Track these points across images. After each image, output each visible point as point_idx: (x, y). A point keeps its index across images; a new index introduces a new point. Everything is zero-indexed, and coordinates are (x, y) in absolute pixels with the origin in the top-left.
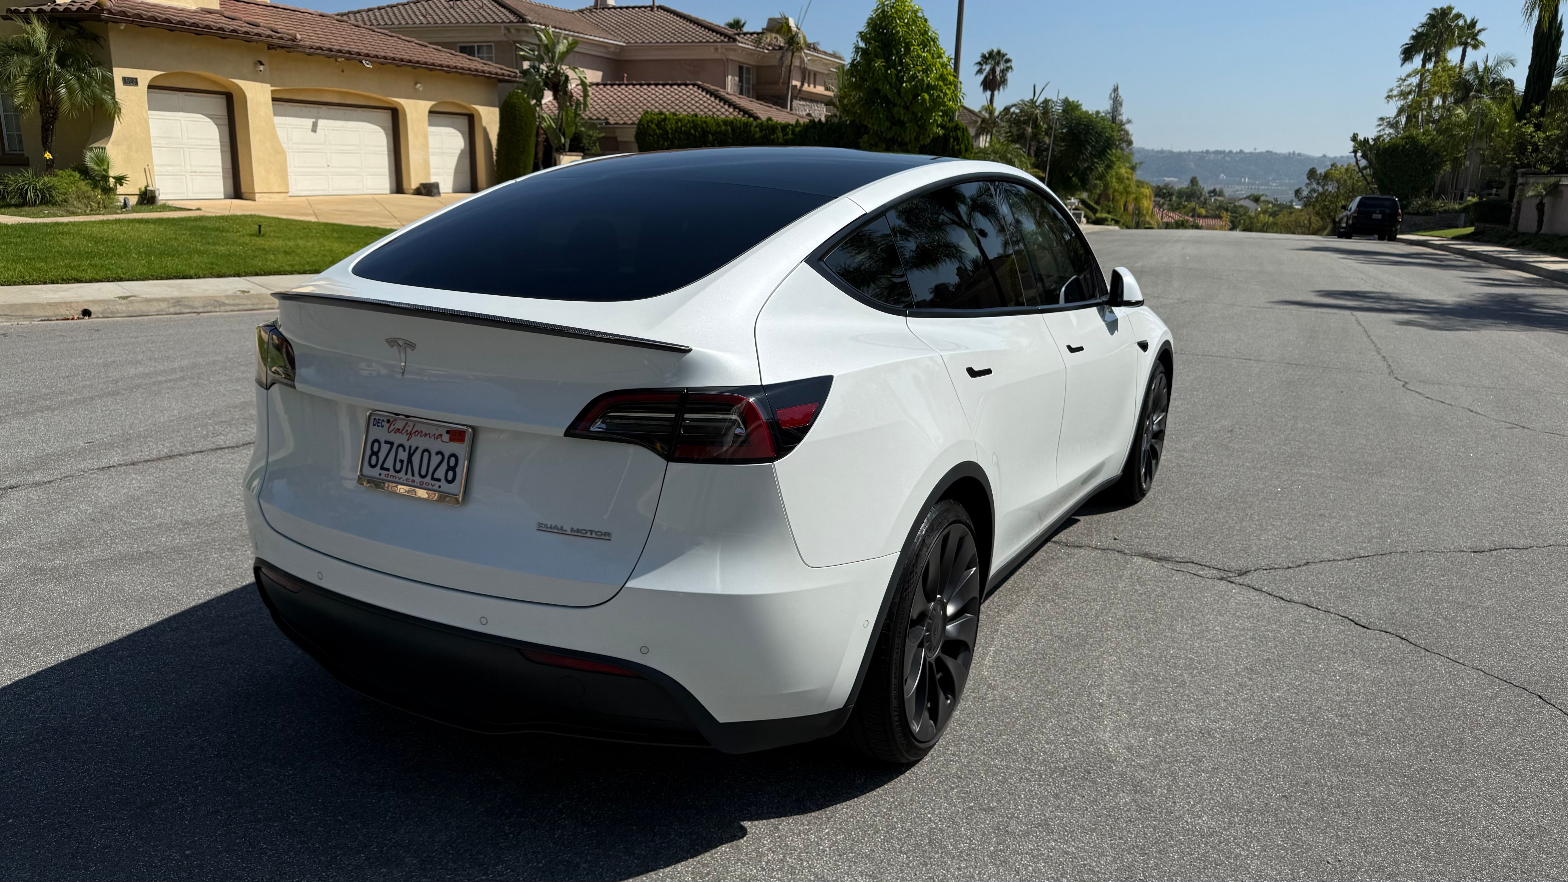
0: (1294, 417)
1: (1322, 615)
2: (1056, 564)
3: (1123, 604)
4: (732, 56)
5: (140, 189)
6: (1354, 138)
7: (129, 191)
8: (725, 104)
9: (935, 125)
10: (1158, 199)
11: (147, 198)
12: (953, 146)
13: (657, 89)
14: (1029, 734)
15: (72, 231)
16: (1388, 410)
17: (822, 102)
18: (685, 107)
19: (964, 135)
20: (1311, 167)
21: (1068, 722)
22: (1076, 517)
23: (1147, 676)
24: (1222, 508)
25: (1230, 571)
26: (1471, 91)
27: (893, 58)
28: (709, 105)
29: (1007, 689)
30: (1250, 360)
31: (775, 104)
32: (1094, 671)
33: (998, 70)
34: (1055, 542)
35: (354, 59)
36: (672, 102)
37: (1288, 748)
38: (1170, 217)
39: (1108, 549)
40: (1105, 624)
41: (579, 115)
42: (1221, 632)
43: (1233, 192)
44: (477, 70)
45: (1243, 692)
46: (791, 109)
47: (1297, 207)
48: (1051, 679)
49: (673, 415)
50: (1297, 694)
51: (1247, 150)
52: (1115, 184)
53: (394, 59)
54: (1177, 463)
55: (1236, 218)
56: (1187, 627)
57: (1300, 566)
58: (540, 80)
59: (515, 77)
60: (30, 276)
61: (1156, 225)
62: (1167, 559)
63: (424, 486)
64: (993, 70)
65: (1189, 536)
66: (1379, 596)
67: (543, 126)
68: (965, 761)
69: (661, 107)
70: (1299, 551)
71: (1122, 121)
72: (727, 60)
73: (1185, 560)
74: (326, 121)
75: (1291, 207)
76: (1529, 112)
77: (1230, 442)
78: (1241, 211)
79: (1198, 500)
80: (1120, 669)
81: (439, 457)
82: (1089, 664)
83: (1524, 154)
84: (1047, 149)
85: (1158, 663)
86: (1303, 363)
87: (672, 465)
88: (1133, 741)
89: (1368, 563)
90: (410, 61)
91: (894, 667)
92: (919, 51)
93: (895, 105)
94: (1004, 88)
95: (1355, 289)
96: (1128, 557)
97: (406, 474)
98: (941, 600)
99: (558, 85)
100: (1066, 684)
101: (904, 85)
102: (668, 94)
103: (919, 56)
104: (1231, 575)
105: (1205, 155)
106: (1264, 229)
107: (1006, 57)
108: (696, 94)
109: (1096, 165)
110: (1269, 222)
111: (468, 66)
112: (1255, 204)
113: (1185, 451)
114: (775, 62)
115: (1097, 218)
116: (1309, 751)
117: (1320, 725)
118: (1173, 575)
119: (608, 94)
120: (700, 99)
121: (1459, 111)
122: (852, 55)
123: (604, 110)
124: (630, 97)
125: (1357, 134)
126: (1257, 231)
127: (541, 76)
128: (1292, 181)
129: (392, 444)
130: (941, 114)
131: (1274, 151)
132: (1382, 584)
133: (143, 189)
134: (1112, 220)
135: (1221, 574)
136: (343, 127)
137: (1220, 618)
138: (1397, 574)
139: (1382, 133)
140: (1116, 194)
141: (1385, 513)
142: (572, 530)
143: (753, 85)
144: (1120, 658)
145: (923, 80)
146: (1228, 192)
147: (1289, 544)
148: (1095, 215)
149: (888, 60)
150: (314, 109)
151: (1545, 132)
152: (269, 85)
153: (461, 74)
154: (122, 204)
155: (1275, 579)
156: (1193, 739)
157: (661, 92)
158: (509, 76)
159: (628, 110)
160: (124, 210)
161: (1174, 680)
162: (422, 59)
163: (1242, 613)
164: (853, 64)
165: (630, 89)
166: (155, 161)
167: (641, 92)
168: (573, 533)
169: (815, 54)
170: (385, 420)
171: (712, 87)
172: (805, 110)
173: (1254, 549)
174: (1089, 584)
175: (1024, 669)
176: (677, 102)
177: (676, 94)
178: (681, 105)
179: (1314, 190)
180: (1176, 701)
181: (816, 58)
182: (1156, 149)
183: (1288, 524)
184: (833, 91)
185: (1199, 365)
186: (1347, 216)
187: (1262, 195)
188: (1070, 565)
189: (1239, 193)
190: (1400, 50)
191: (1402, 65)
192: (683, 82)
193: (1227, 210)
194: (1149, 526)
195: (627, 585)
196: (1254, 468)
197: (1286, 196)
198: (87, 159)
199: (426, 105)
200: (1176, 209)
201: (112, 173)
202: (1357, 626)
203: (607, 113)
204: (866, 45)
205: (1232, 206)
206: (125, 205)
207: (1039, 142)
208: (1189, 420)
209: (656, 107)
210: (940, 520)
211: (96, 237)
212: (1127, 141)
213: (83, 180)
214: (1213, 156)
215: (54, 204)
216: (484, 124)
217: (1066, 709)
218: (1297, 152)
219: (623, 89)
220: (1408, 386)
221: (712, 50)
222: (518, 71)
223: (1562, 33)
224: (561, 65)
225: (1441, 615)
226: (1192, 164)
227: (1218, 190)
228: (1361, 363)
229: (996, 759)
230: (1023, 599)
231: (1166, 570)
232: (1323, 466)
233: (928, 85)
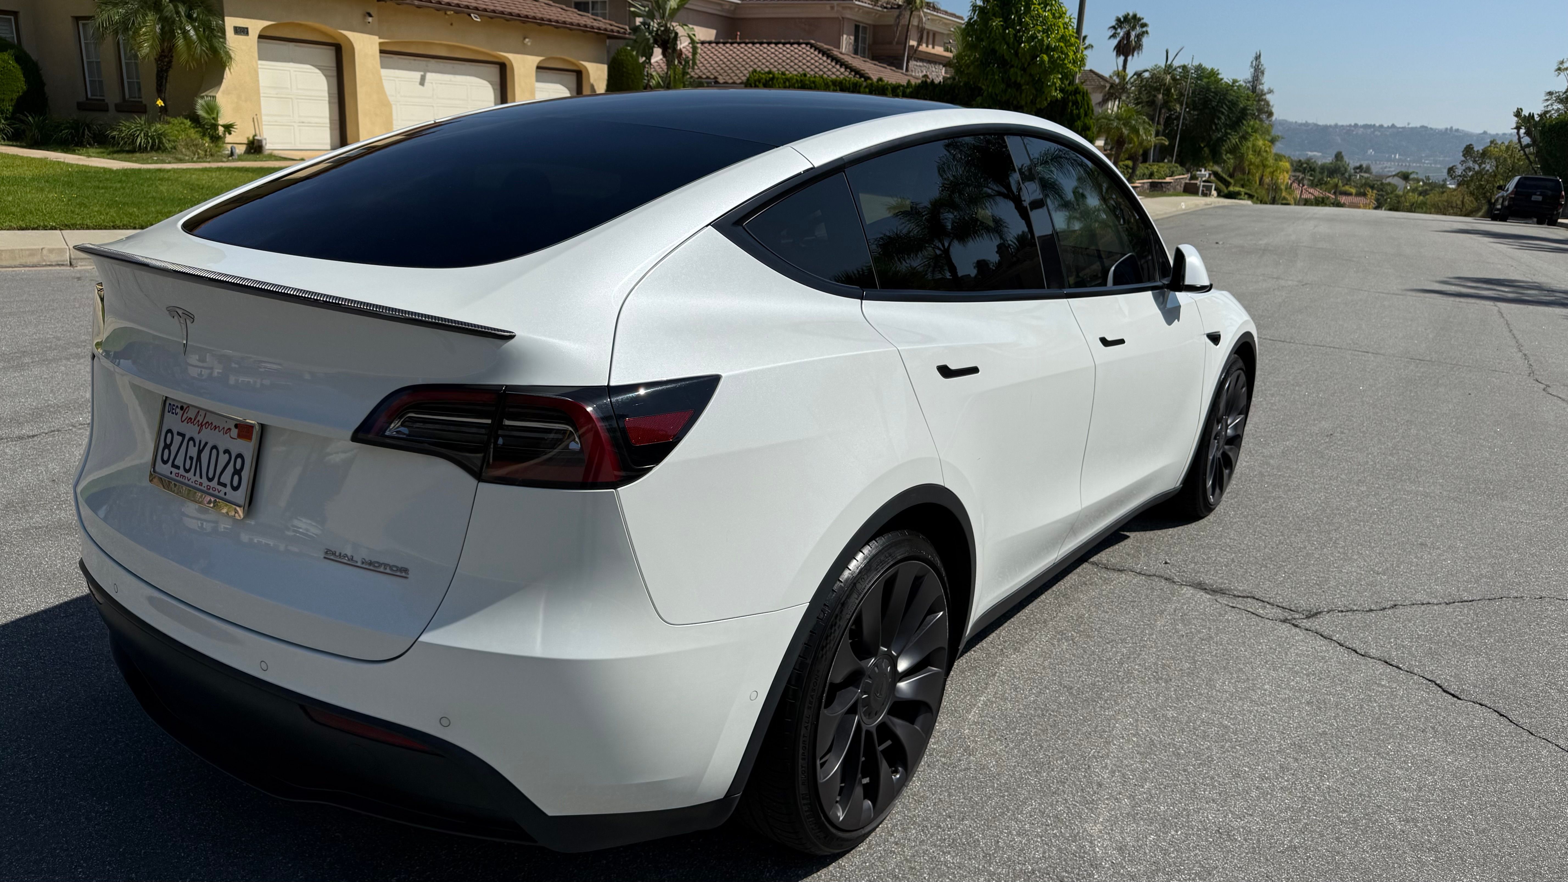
0: (1408, 421)
1: (1402, 676)
2: (1087, 591)
3: (1158, 647)
4: (848, 14)
5: (248, 138)
6: (1518, 114)
7: (237, 140)
8: (836, 64)
9: (1054, 88)
10: (1298, 174)
11: (255, 147)
12: (1072, 111)
13: (769, 48)
14: (999, 820)
15: (172, 178)
16: (1521, 417)
17: (940, 64)
18: (796, 67)
19: (1084, 99)
20: (1468, 144)
21: (1051, 806)
22: (1125, 533)
23: (1165, 747)
24: (1302, 529)
25: (1297, 612)
27: (1013, 17)
28: (820, 64)
29: (987, 755)
30: (1367, 352)
31: (891, 64)
32: (1101, 737)
33: (1133, 34)
34: (1093, 563)
35: (463, 12)
36: (784, 61)
37: (1328, 863)
38: (1310, 193)
39: (1154, 575)
40: (1129, 673)
41: (688, 73)
42: (1270, 692)
43: (1382, 168)
44: (586, 26)
45: (1283, 778)
46: (907, 70)
47: (1451, 186)
48: (1045, 745)
49: (489, 421)
50: (1352, 784)
51: (1399, 125)
52: (1251, 156)
53: (502, 13)
54: (1260, 472)
55: (1382, 196)
56: (1230, 682)
57: (1384, 609)
58: (650, 36)
59: (625, 33)
60: (121, 221)
61: (1292, 202)
62: (1222, 592)
63: (211, 490)
64: (1128, 34)
65: (1257, 563)
66: (1478, 654)
67: (651, 84)
68: (908, 853)
69: (771, 66)
70: (1386, 589)
71: (1262, 91)
72: (843, 18)
73: (1244, 594)
74: (434, 74)
75: (1444, 186)
77: (1327, 448)
78: (1389, 189)
79: (1276, 518)
80: (1134, 736)
81: (227, 456)
82: (1097, 726)
84: (1178, 118)
85: (1183, 730)
86: (1428, 358)
88: (1128, 839)
89: (1470, 609)
90: (519, 15)
91: (801, 745)
92: (1040, 11)
93: (1012, 66)
94: (1138, 53)
95: (1502, 277)
96: (1176, 587)
97: (195, 475)
98: (888, 655)
99: (667, 42)
100: (1062, 752)
101: (1023, 45)
102: (780, 53)
103: (1039, 15)
104: (1297, 616)
105: (1353, 128)
106: (1412, 209)
107: (1142, 21)
108: (809, 53)
109: (1229, 136)
110: (1419, 202)
111: (577, 22)
112: (1404, 182)
113: (1271, 457)
114: (891, 21)
115: (1230, 192)
116: (1355, 870)
117: (1376, 832)
118: (1226, 613)
119: (719, 52)
120: (812, 59)
122: (969, 14)
123: (714, 69)
124: (742, 55)
125: (1521, 109)
126: (1403, 211)
127: (650, 33)
128: (1447, 159)
129: (183, 436)
130: (1060, 76)
131: (1429, 126)
132: (1485, 638)
133: (251, 138)
134: (1246, 194)
135: (1286, 614)
136: (451, 81)
137: (1272, 673)
138: (1505, 626)
139: (1550, 108)
140: (1251, 167)
141: (1500, 544)
142: (364, 562)
143: (869, 45)
144: (1137, 721)
145: (1043, 41)
146: (1376, 169)
147: (1376, 580)
148: (1227, 188)
149: (1006, 19)
150: (422, 62)
152: (376, 38)
153: (570, 29)
154: (229, 152)
155: (1351, 624)
156: (1207, 840)
157: (773, 50)
158: (618, 32)
159: (738, 69)
160: (230, 158)
161: (1197, 755)
162: (531, 14)
163: (1302, 668)
164: (969, 24)
165: (742, 48)
166: (264, 111)
167: (753, 50)
168: (364, 566)
169: (935, 13)
170: (179, 407)
171: (826, 46)
172: (922, 72)
173: (1333, 583)
174: (1121, 620)
175: (1015, 728)
176: (788, 61)
177: (788, 53)
178: (792, 64)
179: (1469, 169)
180: (1195, 784)
181: (937, 18)
182: (1300, 121)
183: (1380, 553)
184: (951, 52)
185: (1307, 356)
186: (1503, 197)
187: (1413, 172)
188: (1104, 593)
189: (1388, 169)
192: (796, 41)
193: (1372, 187)
194: (1210, 549)
195: (420, 639)
196: (1350, 481)
197: (1439, 175)
198: (198, 107)
199: (533, 61)
200: (1317, 185)
201: (221, 122)
202: (1444, 694)
203: (717, 72)
204: (984, 4)
205: (1379, 183)
206: (232, 154)
207: (1170, 110)
208: (1283, 420)
209: (767, 67)
210: (882, 558)
211: (192, 185)
212: (1267, 112)
213: (193, 128)
214: (1362, 129)
215: (165, 150)
216: (592, 81)
217: (1053, 787)
218: (1454, 128)
219: (735, 48)
220: (1550, 390)
221: (828, 8)
222: (627, 28)
224: (671, 21)
225: (1555, 684)
227: (1364, 166)
228: (1498, 361)
229: (949, 853)
230: (1036, 634)
231: (1219, 606)
232: (1433, 483)
233: (1048, 46)
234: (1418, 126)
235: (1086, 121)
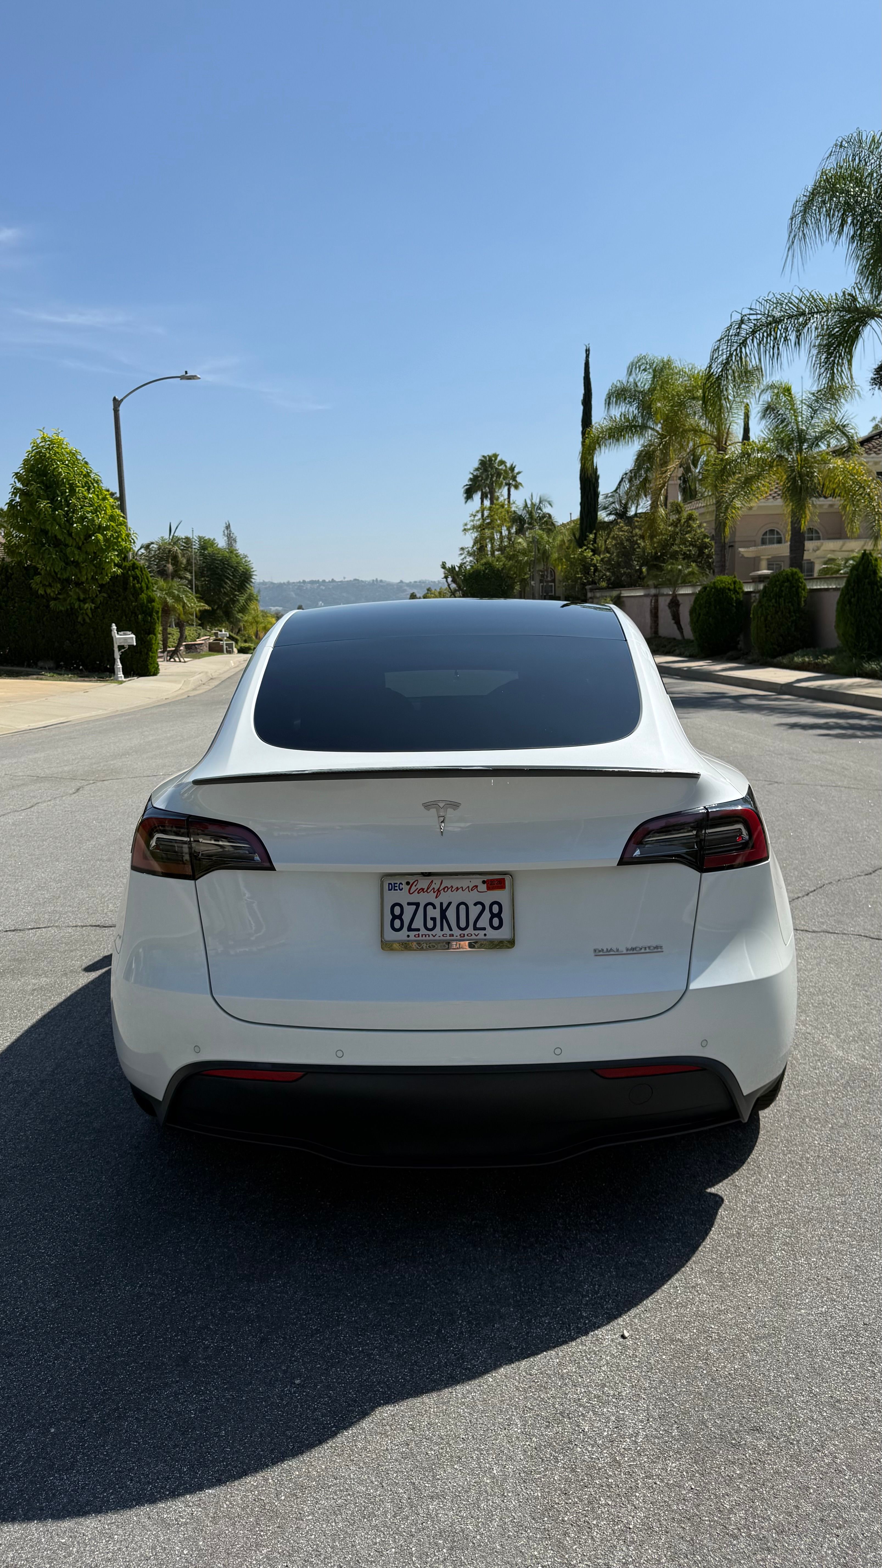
6: (444, 566)
9: (113, 564)
12: (134, 585)
20: (411, 590)
26: (525, 523)
27: (59, 499)
63: (466, 937)
76: (586, 540)
81: (479, 907)
83: (588, 574)
87: (704, 875)
92: (85, 493)
93: (67, 546)
97: (442, 929)
101: (75, 525)
103: (85, 497)
105: (302, 584)
121: (520, 540)
125: (445, 562)
129: (417, 905)
130: (116, 553)
131: (360, 579)
139: (464, 561)
142: (627, 950)
145: (94, 521)
149: (53, 500)
151: (599, 555)
164: (11, 506)
168: (629, 952)
170: (404, 883)
190: (463, 490)
191: (466, 502)
195: (688, 988)
204: (24, 486)
214: (309, 585)
218: (379, 579)
223: (599, 476)
226: (292, 593)
233: (100, 526)
234: (352, 579)
235: (150, 594)
